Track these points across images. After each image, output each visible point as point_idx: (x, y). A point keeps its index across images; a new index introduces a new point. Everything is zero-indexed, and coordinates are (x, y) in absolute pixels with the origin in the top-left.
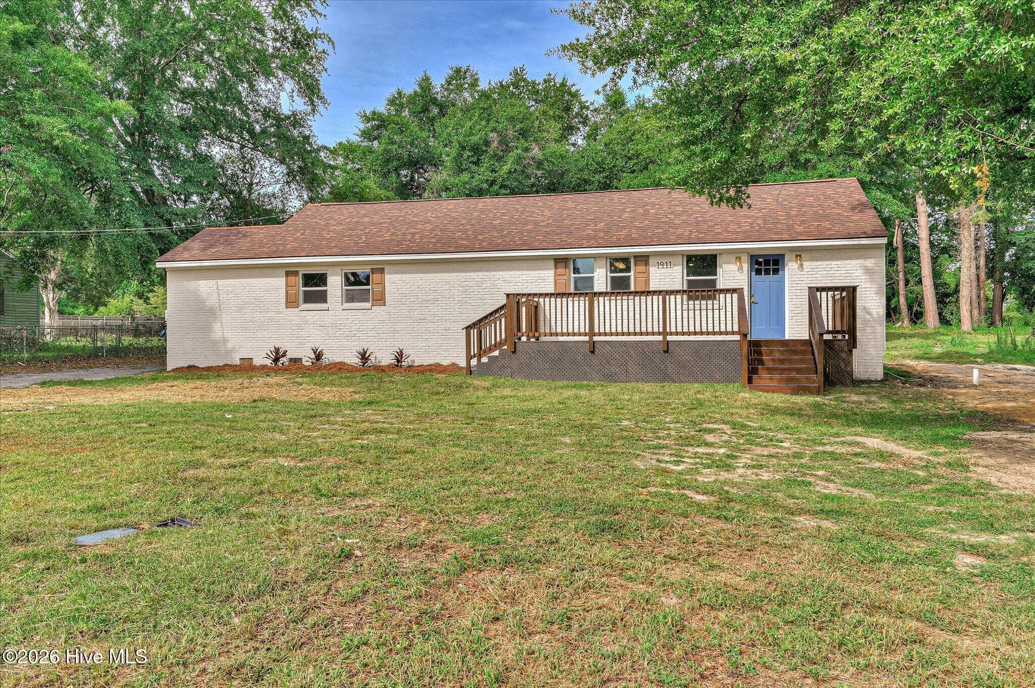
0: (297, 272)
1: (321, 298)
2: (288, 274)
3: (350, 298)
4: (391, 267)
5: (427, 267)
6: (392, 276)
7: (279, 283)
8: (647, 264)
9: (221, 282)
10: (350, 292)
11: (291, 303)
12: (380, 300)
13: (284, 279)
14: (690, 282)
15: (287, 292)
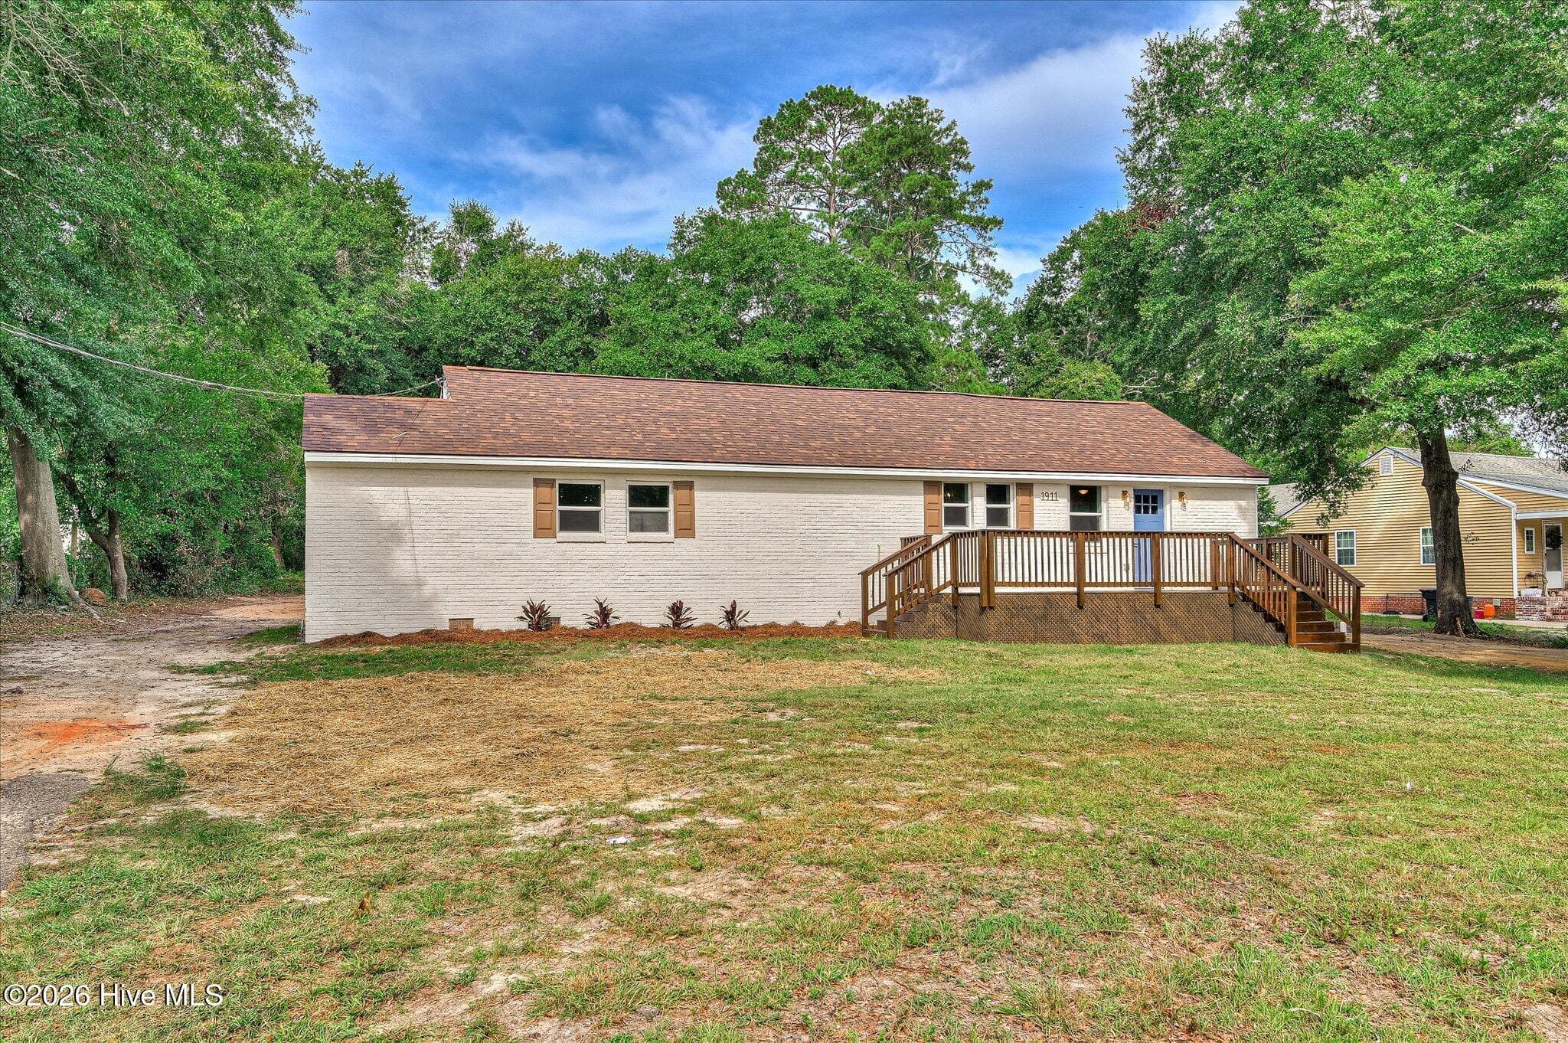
0: (554, 480)
1: (591, 523)
2: (537, 483)
3: (638, 524)
4: (705, 481)
5: (758, 483)
6: (705, 494)
7: (524, 496)
8: (1031, 494)
9: (414, 491)
10: (638, 516)
11: (541, 530)
12: (686, 530)
13: (530, 491)
14: (1074, 520)
15: (536, 511)
